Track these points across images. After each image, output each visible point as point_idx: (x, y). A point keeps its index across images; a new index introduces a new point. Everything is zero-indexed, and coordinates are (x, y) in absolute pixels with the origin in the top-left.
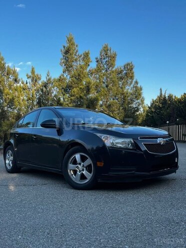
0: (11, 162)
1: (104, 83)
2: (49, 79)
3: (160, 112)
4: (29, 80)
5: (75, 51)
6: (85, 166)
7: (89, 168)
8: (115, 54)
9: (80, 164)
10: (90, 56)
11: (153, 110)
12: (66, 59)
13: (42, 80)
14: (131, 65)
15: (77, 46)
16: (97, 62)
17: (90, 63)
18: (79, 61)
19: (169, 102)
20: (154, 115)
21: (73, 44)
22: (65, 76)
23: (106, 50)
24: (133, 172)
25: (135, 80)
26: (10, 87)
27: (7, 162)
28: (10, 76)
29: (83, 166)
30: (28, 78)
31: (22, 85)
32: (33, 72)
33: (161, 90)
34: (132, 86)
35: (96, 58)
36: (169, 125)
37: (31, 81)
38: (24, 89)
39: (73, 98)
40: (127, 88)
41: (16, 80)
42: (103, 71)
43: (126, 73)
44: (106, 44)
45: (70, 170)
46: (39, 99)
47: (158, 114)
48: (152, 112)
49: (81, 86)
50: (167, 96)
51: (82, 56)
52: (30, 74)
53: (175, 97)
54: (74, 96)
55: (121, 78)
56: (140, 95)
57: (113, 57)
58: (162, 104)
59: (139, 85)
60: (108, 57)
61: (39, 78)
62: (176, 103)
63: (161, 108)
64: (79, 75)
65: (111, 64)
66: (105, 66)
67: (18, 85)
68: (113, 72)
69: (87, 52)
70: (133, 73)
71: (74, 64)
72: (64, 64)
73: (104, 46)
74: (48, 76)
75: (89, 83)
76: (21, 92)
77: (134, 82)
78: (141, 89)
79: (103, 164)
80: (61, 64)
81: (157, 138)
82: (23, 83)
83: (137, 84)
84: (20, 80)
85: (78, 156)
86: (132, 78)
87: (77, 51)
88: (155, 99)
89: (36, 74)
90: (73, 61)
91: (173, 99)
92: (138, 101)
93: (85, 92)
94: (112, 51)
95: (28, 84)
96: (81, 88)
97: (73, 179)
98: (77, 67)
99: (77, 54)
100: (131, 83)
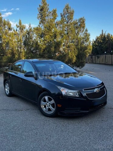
0: (8, 90)
1: (66, 31)
2: (31, 29)
3: (101, 46)
4: (18, 29)
5: (47, 9)
6: (51, 104)
7: (53, 105)
8: (73, 12)
9: (48, 102)
10: (57, 12)
11: (97, 44)
12: (41, 14)
13: (26, 29)
14: (83, 19)
15: (48, 5)
16: (62, 16)
17: (57, 17)
18: (50, 16)
19: (107, 39)
20: (97, 47)
21: (46, 4)
22: (41, 26)
23: (67, 8)
24: (79, 110)
25: (85, 29)
26: (6, 33)
27: (6, 90)
28: (6, 26)
29: (50, 104)
30: (17, 27)
31: (13, 32)
32: (20, 23)
33: (102, 31)
34: (83, 32)
35: (61, 14)
36: (106, 54)
37: (19, 29)
38: (15, 35)
39: (45, 42)
40: (80, 34)
41: (10, 29)
42: (65, 23)
43: (80, 25)
44: (68, 4)
45: (42, 105)
46: (25, 41)
47: (100, 47)
48: (96, 45)
49: (51, 34)
50: (106, 35)
51: (52, 13)
52: (18, 25)
53: (111, 35)
54: (46, 40)
55: (77, 28)
56: (88, 39)
57: (72, 14)
58: (103, 40)
59: (88, 32)
60: (68, 13)
61: (24, 27)
62: (112, 41)
63: (102, 43)
64: (49, 27)
65: (70, 18)
66: (67, 19)
67: (11, 31)
68: (71, 24)
69: (55, 9)
70: (84, 24)
71: (46, 18)
72: (40, 18)
73: (66, 5)
74: (30, 27)
75: (56, 32)
76: (13, 37)
77: (85, 30)
78: (89, 35)
79: (61, 105)
80: (38, 18)
81: (94, 89)
82: (14, 31)
83: (87, 31)
84: (12, 28)
85: (46, 98)
86: (84, 27)
87: (48, 9)
88: (98, 36)
89: (22, 25)
90: (46, 17)
91: (110, 37)
92: (87, 43)
93: (53, 38)
94: (71, 9)
95: (17, 31)
96: (50, 35)
97: (44, 111)
98: (48, 20)
99: (48, 11)
100: (83, 31)
